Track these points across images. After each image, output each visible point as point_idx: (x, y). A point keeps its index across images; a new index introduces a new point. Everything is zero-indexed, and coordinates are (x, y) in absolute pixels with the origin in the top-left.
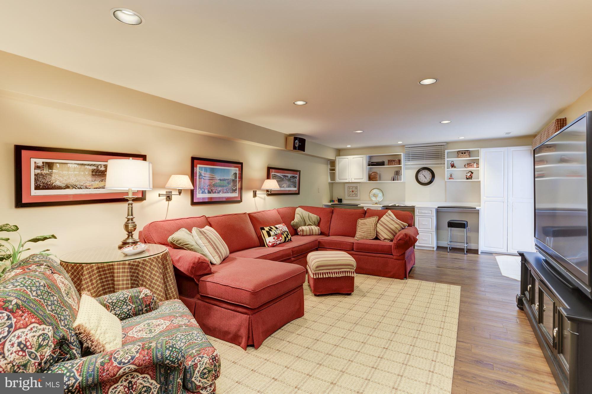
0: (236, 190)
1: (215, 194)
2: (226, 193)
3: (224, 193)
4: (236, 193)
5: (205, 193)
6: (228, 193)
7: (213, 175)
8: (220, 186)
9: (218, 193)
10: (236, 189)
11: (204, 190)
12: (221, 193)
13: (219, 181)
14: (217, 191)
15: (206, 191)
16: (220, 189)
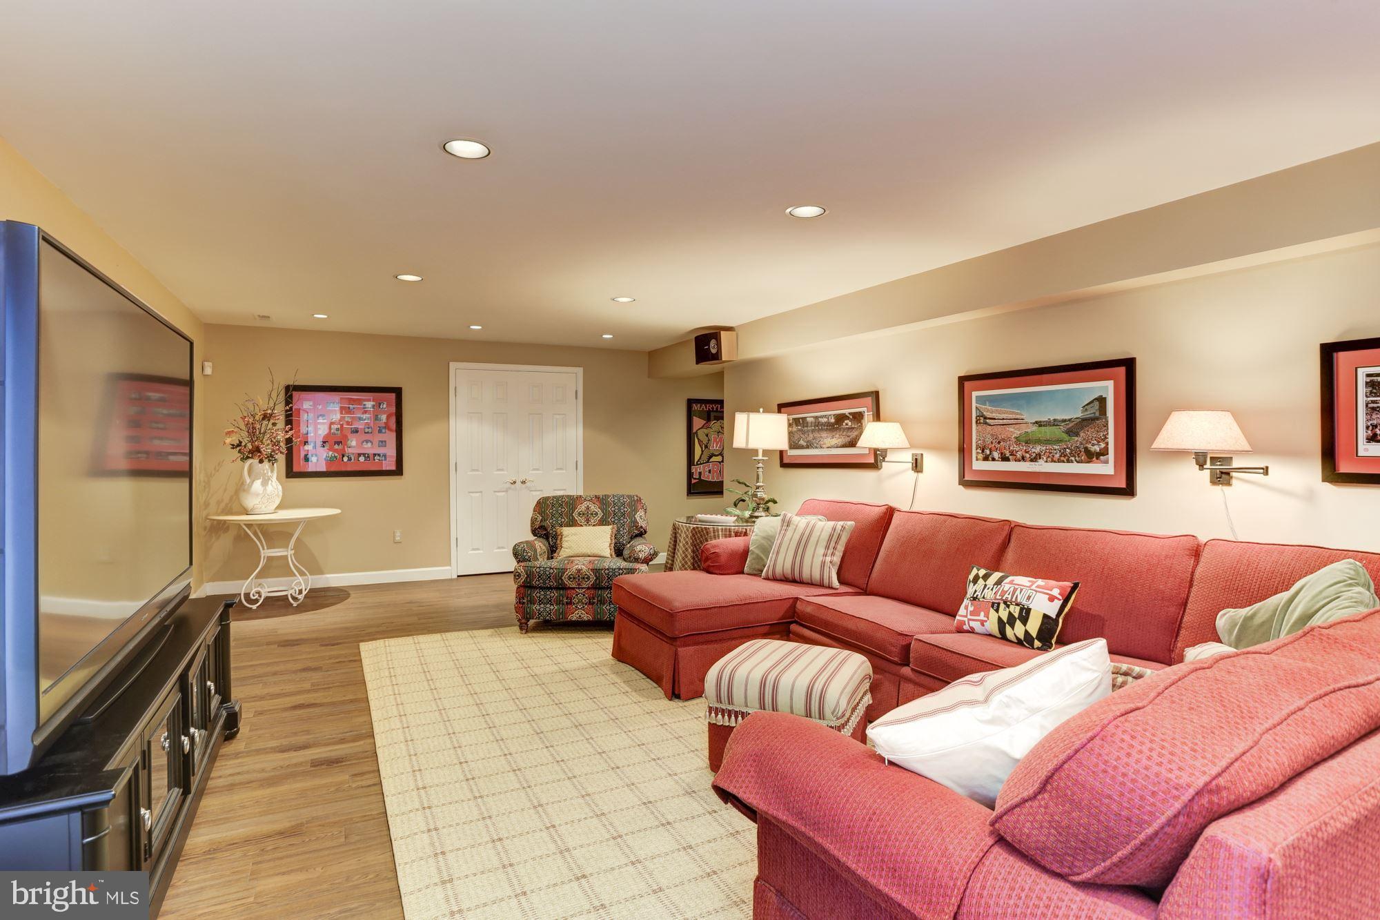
0: (1104, 452)
1: (1022, 463)
2: (1059, 461)
3: (1053, 461)
4: (1107, 462)
5: (994, 459)
6: (1068, 461)
7: (1017, 414)
8: (1039, 442)
9: (1033, 460)
10: (1106, 449)
11: (991, 452)
12: (1041, 462)
13: (1035, 428)
14: (1028, 455)
15: (996, 455)
16: (1038, 449)
